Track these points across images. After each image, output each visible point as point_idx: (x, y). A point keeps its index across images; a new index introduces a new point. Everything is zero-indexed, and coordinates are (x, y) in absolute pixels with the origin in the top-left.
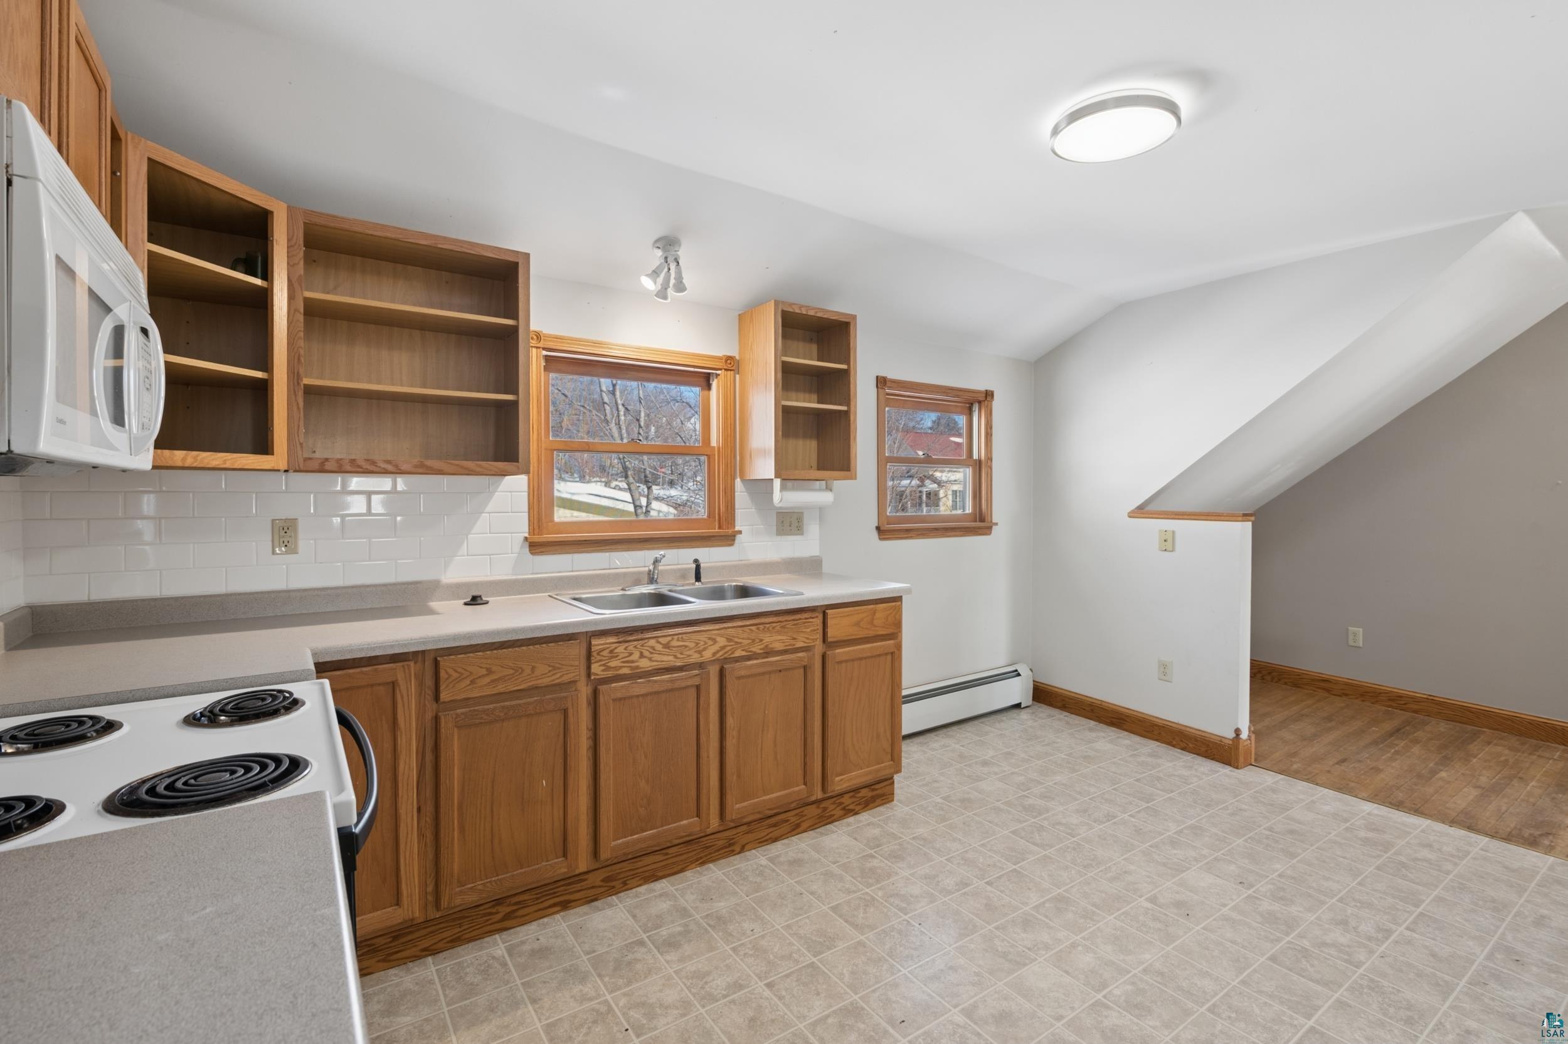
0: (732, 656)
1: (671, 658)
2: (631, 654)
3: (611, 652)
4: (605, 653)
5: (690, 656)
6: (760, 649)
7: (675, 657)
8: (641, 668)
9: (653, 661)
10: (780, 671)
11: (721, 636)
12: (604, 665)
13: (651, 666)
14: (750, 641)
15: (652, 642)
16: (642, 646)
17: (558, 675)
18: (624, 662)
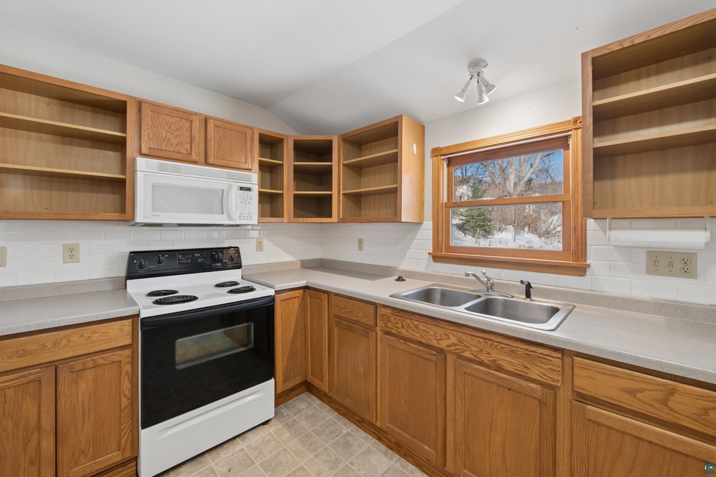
0: (462, 354)
1: (419, 335)
2: (397, 323)
3: (388, 318)
4: (385, 317)
5: (430, 339)
6: (488, 361)
7: (421, 336)
8: (402, 334)
9: (409, 333)
10: (510, 389)
11: (454, 336)
12: (385, 323)
13: (407, 335)
14: (479, 350)
15: (408, 321)
16: (403, 321)
17: (366, 320)
18: (393, 326)
